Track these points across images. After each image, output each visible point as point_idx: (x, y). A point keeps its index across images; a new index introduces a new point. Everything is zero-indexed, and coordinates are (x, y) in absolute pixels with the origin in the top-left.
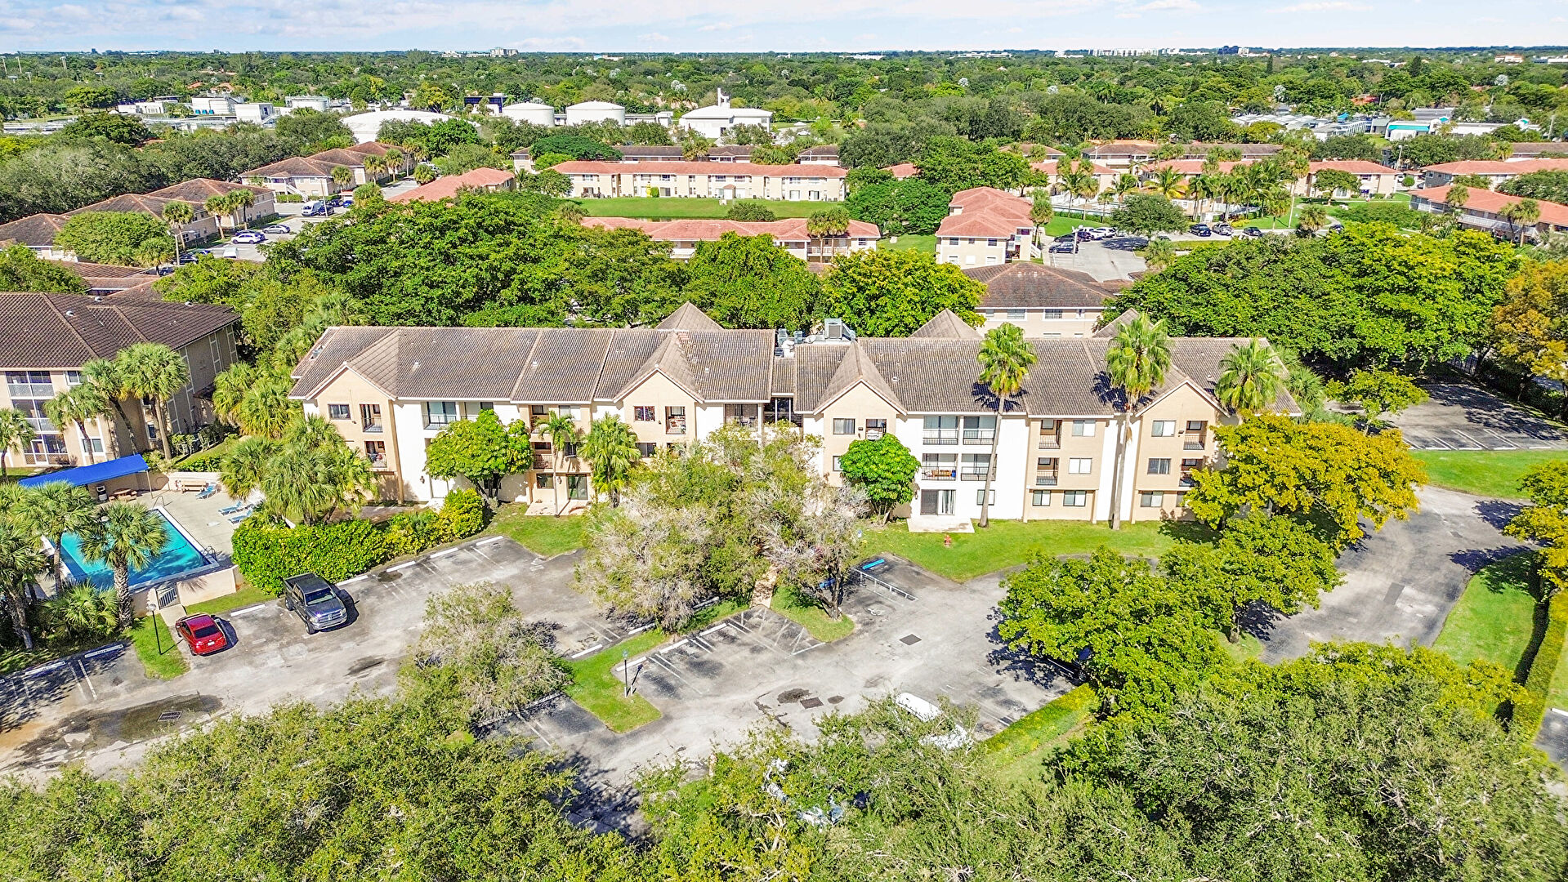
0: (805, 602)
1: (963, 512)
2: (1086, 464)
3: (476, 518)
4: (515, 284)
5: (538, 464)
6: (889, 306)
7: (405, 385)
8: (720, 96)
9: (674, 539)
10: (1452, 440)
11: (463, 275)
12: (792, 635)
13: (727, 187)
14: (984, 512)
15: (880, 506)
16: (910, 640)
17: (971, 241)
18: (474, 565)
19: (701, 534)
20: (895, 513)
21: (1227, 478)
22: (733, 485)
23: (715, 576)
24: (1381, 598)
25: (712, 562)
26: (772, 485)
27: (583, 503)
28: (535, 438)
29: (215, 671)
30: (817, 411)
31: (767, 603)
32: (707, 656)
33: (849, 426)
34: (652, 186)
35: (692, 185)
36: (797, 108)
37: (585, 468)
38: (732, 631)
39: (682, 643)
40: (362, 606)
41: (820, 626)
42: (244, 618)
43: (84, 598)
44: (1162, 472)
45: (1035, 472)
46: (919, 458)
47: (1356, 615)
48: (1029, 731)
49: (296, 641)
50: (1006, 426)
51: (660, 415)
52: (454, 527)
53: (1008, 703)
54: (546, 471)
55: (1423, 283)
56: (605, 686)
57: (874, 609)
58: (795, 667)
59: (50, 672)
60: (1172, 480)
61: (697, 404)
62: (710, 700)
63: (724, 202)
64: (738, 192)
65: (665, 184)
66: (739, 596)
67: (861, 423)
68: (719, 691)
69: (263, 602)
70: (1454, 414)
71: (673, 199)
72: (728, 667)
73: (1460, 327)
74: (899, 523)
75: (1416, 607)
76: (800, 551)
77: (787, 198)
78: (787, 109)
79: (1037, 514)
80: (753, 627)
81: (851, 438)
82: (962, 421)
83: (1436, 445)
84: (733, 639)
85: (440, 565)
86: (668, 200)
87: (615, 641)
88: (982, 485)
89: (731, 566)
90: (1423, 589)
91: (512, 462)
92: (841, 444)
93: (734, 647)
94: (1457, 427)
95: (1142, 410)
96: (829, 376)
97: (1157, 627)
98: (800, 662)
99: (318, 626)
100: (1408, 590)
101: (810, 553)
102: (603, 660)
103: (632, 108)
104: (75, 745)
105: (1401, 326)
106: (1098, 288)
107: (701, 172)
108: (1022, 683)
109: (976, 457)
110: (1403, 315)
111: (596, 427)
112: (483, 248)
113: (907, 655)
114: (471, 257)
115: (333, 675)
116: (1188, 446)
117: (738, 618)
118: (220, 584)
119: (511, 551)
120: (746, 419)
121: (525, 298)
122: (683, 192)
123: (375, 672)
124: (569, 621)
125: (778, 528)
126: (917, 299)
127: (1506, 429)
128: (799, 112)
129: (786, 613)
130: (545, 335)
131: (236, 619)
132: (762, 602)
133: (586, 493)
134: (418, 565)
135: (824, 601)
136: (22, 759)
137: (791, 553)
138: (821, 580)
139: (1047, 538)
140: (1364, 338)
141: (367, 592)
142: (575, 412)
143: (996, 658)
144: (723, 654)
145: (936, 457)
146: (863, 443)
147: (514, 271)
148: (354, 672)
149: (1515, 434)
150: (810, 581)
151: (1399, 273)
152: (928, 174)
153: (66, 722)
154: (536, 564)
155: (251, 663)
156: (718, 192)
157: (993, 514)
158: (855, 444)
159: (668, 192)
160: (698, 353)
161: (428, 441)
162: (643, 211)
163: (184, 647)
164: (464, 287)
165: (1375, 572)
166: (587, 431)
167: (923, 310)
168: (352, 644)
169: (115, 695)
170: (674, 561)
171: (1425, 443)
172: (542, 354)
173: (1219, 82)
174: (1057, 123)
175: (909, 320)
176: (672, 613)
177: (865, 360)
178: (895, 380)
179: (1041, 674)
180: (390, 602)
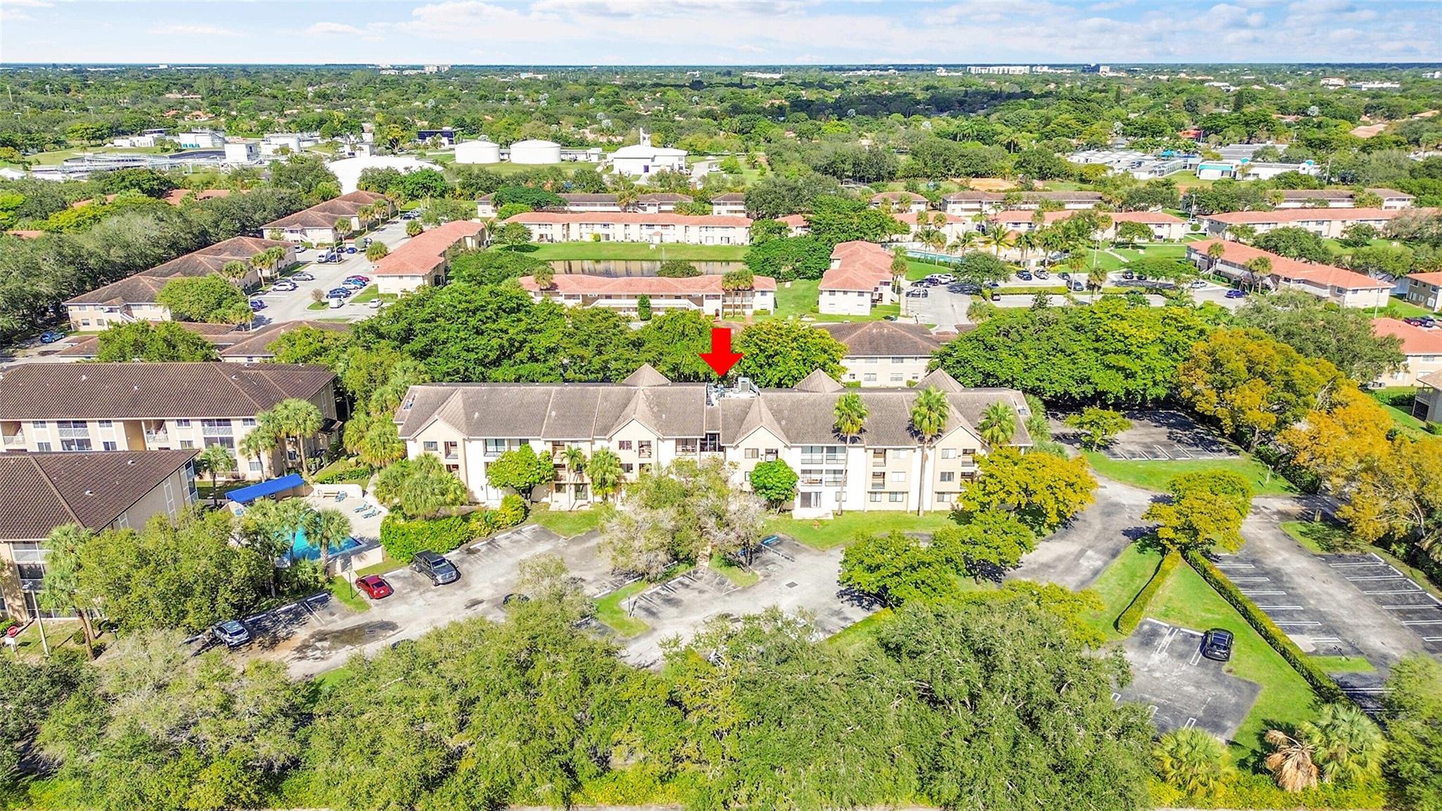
0: (730, 564)
1: (825, 508)
2: (902, 476)
3: (521, 513)
4: (526, 349)
5: (556, 477)
6: (781, 363)
7: (474, 428)
8: (642, 134)
9: (655, 528)
10: (1151, 453)
11: (490, 344)
12: (723, 583)
13: (655, 234)
14: (840, 506)
15: (773, 503)
16: (792, 585)
17: (845, 292)
18: (523, 543)
19: (669, 525)
20: (784, 507)
21: (982, 486)
22: (686, 494)
23: (677, 549)
24: (1072, 557)
25: (675, 540)
26: (710, 495)
27: (585, 502)
28: (556, 461)
29: (386, 608)
30: (734, 445)
31: (706, 564)
32: (673, 595)
33: (755, 453)
34: (595, 232)
35: (627, 231)
36: (707, 144)
37: (587, 480)
38: (687, 581)
39: (658, 589)
40: (463, 568)
41: (738, 578)
42: (392, 577)
43: (307, 565)
44: (949, 479)
45: (870, 480)
46: (799, 473)
47: (1054, 567)
48: (854, 632)
49: (428, 590)
50: (852, 452)
51: (635, 446)
52: (508, 520)
53: (846, 619)
54: (562, 482)
55: (1133, 348)
56: (616, 613)
57: (771, 567)
58: (725, 601)
59: (291, 609)
60: (955, 484)
61: (658, 439)
62: (677, 620)
63: (653, 246)
64: (664, 237)
65: (606, 231)
66: (690, 561)
67: (762, 451)
68: (682, 615)
69: (400, 568)
70: (1160, 434)
71: (612, 244)
72: (686, 602)
73: (1159, 378)
74: (787, 513)
75: (1091, 562)
76: (727, 534)
77: (704, 242)
78: (699, 144)
79: (874, 507)
80: (699, 579)
81: (756, 461)
82: (825, 449)
83: (1140, 457)
84: (687, 586)
85: (504, 543)
86: (607, 245)
87: (618, 588)
88: (838, 489)
89: (686, 543)
90: (1097, 552)
91: (543, 478)
92: (750, 465)
93: (688, 590)
94: (1158, 443)
95: (935, 442)
96: (742, 421)
97: (922, 574)
98: (727, 598)
99: (441, 581)
100: (1090, 553)
101: (733, 535)
102: (612, 599)
103: (566, 143)
104: (323, 649)
105: (1121, 376)
106: (930, 340)
107: (635, 222)
108: (855, 608)
109: (835, 472)
110: (1123, 369)
111: (596, 455)
112: (502, 324)
113: (789, 594)
114: (495, 331)
115: (456, 609)
116: (964, 464)
117: (689, 574)
118: (374, 557)
119: (544, 534)
120: (689, 447)
121: (533, 358)
122: (620, 237)
123: (480, 607)
124: (589, 576)
125: (714, 520)
126: (799, 358)
127: (1190, 445)
128: (710, 147)
129: (718, 570)
130: (557, 392)
131: (387, 577)
132: (703, 564)
133: (586, 495)
134: (489, 543)
135: (741, 563)
136: (298, 656)
137: (721, 535)
138: (739, 550)
139: (878, 522)
140: (1097, 384)
141: (462, 561)
142: (581, 445)
143: (841, 594)
144: (681, 594)
145: (810, 472)
146: (764, 464)
147: (525, 341)
148: (468, 607)
149: (1195, 448)
150: (733, 551)
151: (1120, 341)
152: (815, 227)
153: (312, 636)
154: (562, 542)
155: (406, 603)
156: (648, 238)
157: (845, 507)
158: (759, 465)
159: (607, 236)
160: (658, 405)
161: (487, 464)
162: (589, 254)
163: (364, 595)
164: (490, 351)
165: (1074, 541)
166: (589, 458)
167: (804, 364)
168: (461, 592)
169: (335, 621)
170: (656, 540)
171: (1133, 455)
172: (557, 406)
173: (1067, 120)
174: (926, 164)
175: (795, 373)
176: (653, 572)
177: (764, 410)
178: (783, 423)
179: (866, 603)
180: (477, 567)
